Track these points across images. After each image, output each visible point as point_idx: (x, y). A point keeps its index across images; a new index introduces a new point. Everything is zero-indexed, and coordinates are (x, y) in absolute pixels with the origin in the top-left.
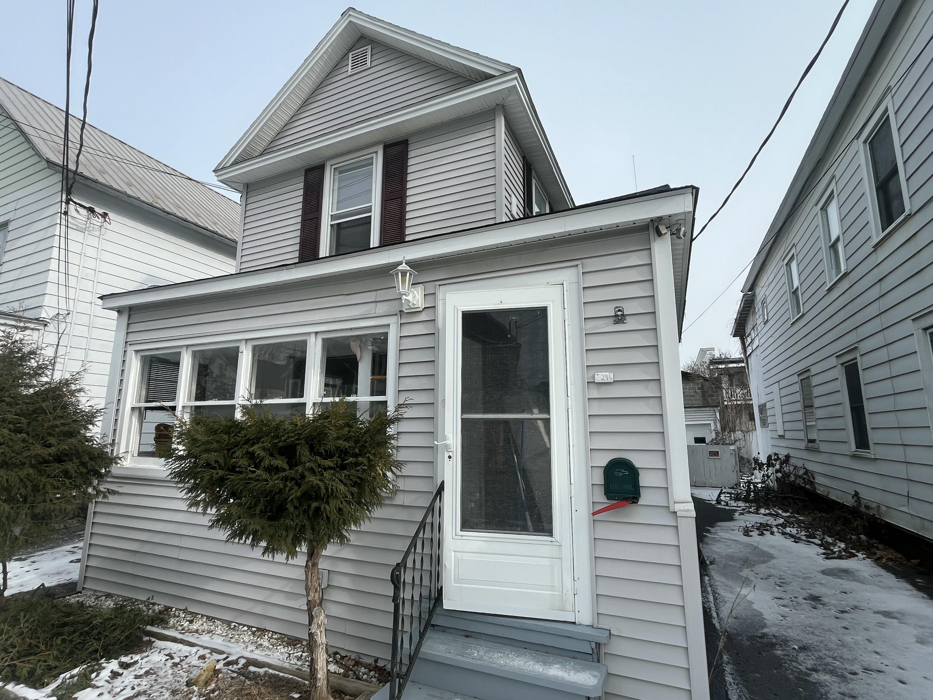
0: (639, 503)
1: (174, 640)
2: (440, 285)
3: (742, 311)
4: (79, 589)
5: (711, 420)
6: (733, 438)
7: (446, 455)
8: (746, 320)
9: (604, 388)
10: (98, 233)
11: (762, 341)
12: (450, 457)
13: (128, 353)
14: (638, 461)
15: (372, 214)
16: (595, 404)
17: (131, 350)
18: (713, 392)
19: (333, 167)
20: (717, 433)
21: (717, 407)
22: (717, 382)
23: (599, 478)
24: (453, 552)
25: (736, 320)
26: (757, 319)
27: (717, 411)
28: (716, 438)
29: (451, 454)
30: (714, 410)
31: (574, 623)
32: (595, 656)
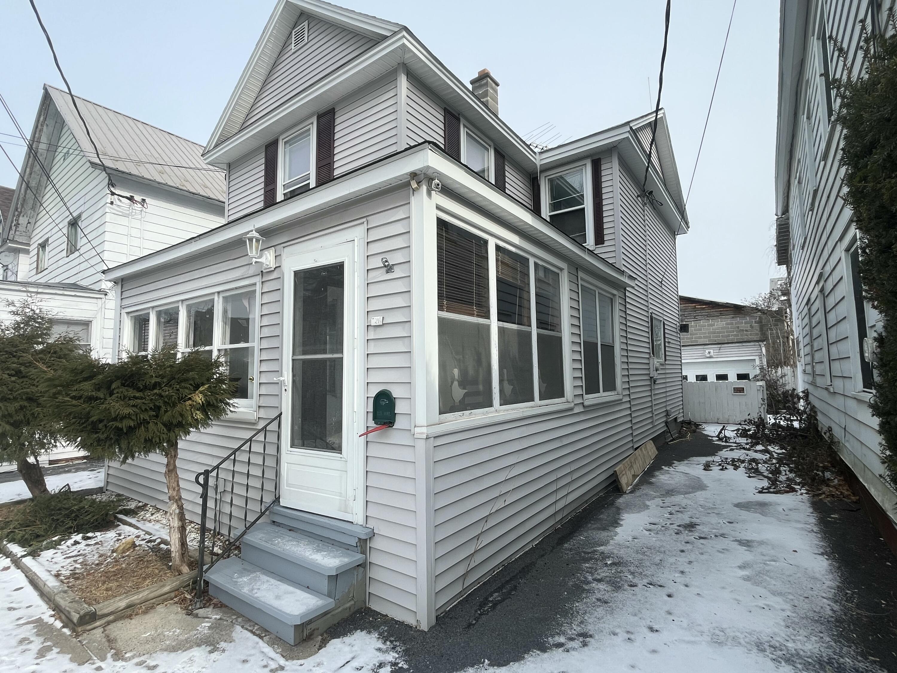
0: (394, 427)
1: (130, 525)
2: (284, 247)
4: (104, 490)
5: (757, 355)
7: (283, 389)
9: (377, 329)
10: (140, 217)
13: (123, 315)
14: (396, 392)
15: (310, 181)
16: (371, 344)
17: (124, 312)
19: (284, 141)
21: (762, 341)
23: (371, 407)
24: (286, 465)
27: (762, 345)
28: (759, 374)
29: (286, 388)
31: (352, 523)
32: (359, 548)
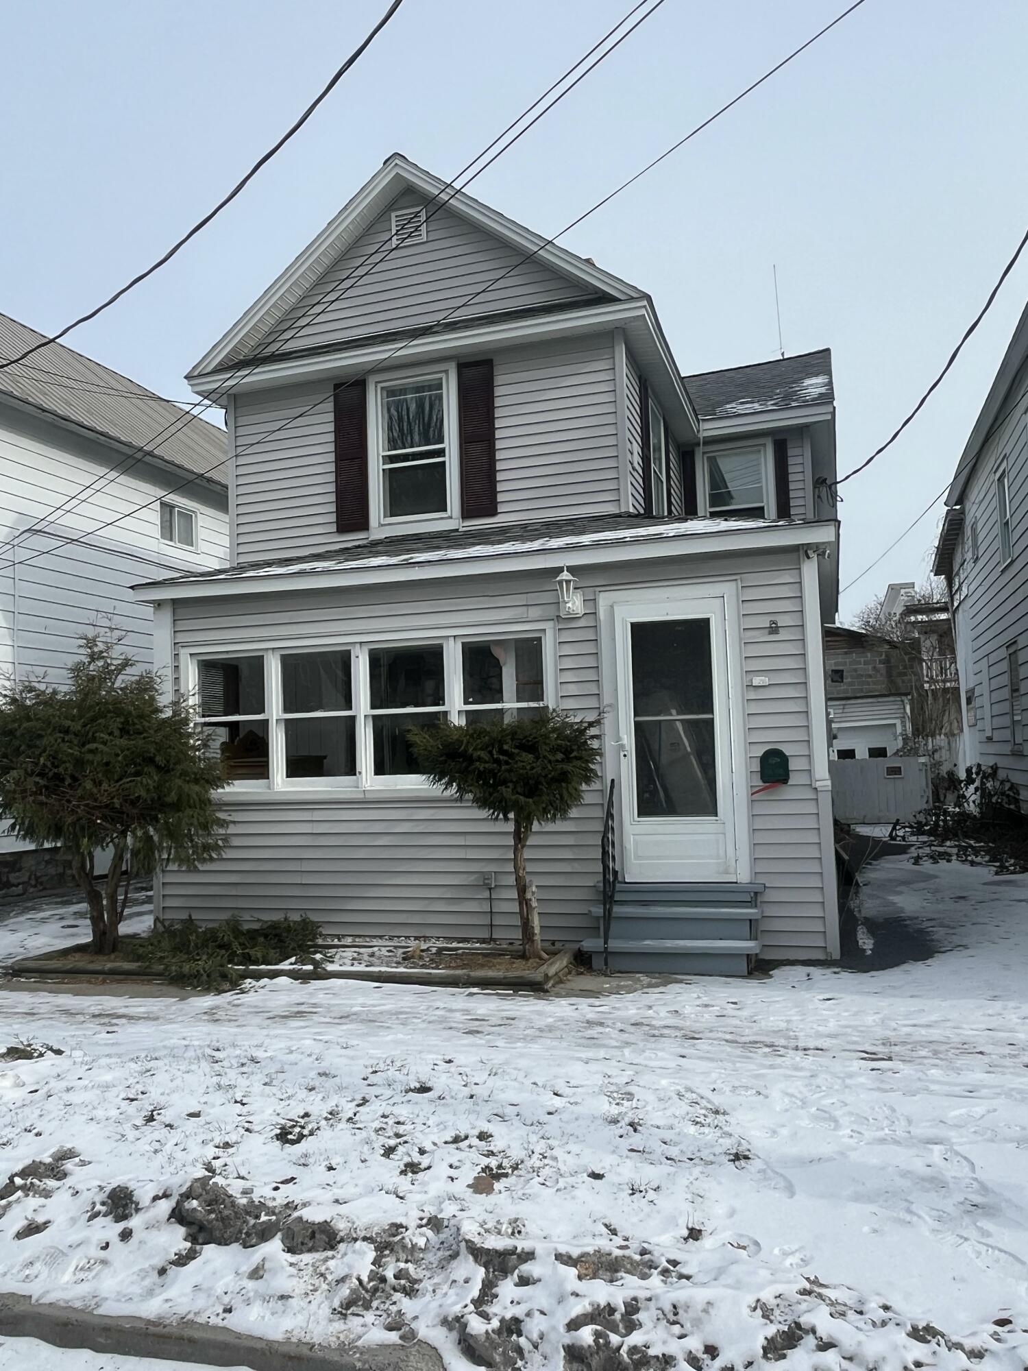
0: (788, 784)
2: (602, 591)
3: (947, 534)
5: (896, 718)
6: (930, 747)
7: (622, 754)
8: (954, 549)
9: (761, 690)
11: (972, 588)
12: (625, 756)
13: (182, 657)
14: (787, 750)
15: (447, 459)
16: (753, 704)
17: (184, 653)
18: (905, 667)
19: (380, 386)
20: (905, 740)
21: (906, 695)
22: (913, 649)
23: (756, 767)
24: (632, 837)
25: (937, 548)
26: (965, 552)
27: (906, 701)
28: (903, 748)
29: (626, 753)
30: (902, 701)
31: (736, 883)
32: (753, 903)
